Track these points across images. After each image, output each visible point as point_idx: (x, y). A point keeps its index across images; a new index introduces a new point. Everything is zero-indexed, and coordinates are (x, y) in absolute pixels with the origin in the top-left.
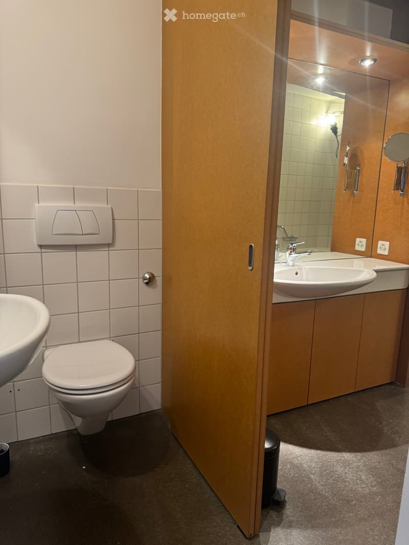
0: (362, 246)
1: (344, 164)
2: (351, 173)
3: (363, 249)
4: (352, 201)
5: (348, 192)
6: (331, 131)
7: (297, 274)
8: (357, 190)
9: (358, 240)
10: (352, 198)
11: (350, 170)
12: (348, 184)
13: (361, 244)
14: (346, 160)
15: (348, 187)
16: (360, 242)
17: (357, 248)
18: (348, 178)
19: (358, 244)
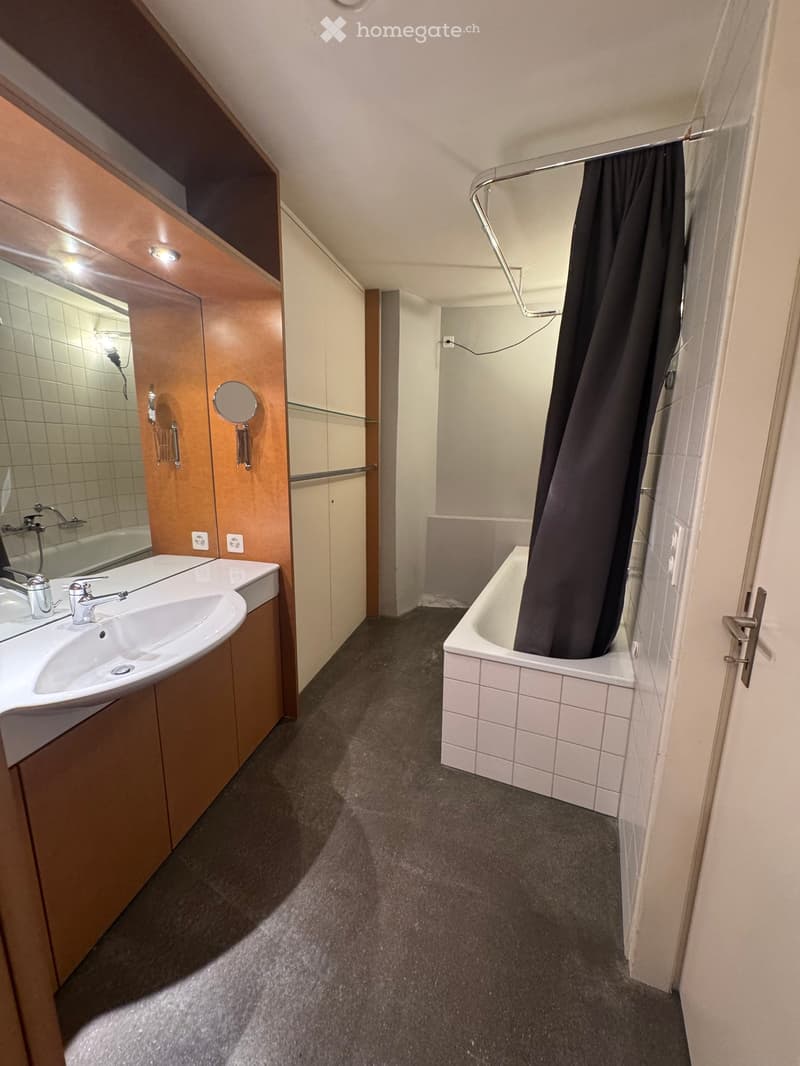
0: (203, 542)
1: (150, 421)
2: (164, 436)
3: (206, 547)
4: (173, 478)
5: (165, 463)
6: (109, 359)
7: (102, 635)
8: (178, 460)
9: (194, 534)
10: (173, 473)
11: (161, 431)
12: (162, 453)
13: (200, 540)
14: (152, 415)
15: (163, 456)
16: (199, 537)
17: (196, 546)
18: (162, 443)
19: (196, 541)
